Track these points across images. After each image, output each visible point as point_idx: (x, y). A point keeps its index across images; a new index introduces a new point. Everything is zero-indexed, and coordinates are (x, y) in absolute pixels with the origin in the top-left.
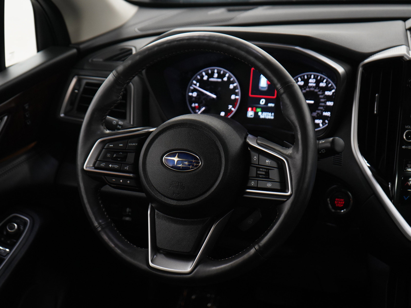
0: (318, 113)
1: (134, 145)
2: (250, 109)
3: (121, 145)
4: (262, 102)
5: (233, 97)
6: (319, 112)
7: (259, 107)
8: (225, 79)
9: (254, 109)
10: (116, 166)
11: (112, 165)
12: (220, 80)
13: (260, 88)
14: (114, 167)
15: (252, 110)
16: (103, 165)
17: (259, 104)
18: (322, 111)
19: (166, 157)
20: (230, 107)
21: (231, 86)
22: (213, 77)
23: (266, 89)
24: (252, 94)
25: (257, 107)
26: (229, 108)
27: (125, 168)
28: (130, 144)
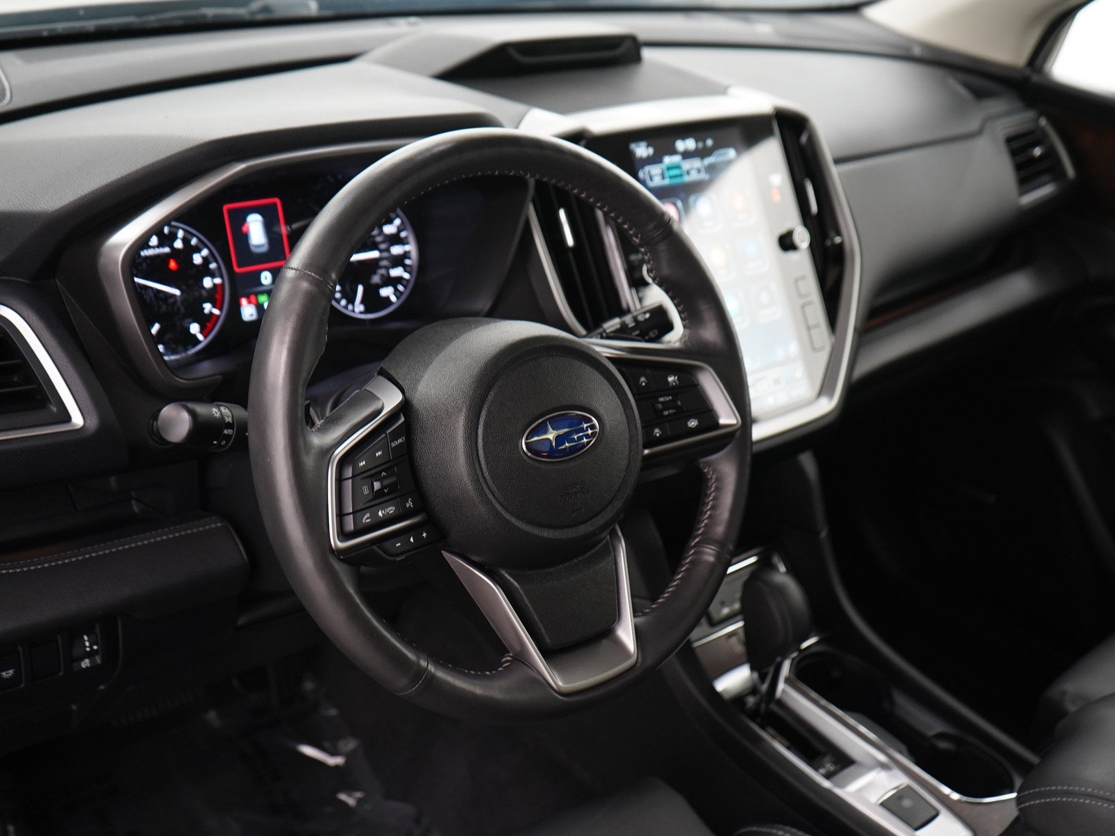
0: (382, 275)
1: (400, 443)
2: (244, 301)
3: (380, 453)
4: (266, 278)
5: (208, 282)
6: (383, 271)
7: (262, 293)
8: (178, 244)
9: (253, 298)
10: (391, 510)
11: (382, 510)
12: (167, 250)
13: (254, 250)
14: (388, 513)
15: (249, 302)
16: (366, 519)
17: (261, 285)
18: (388, 268)
19: (527, 439)
20: (207, 307)
21: (197, 259)
22: (149, 247)
23: (265, 249)
24: (239, 266)
25: (257, 294)
26: (206, 311)
27: (408, 505)
28: (393, 445)
